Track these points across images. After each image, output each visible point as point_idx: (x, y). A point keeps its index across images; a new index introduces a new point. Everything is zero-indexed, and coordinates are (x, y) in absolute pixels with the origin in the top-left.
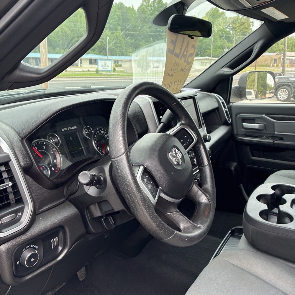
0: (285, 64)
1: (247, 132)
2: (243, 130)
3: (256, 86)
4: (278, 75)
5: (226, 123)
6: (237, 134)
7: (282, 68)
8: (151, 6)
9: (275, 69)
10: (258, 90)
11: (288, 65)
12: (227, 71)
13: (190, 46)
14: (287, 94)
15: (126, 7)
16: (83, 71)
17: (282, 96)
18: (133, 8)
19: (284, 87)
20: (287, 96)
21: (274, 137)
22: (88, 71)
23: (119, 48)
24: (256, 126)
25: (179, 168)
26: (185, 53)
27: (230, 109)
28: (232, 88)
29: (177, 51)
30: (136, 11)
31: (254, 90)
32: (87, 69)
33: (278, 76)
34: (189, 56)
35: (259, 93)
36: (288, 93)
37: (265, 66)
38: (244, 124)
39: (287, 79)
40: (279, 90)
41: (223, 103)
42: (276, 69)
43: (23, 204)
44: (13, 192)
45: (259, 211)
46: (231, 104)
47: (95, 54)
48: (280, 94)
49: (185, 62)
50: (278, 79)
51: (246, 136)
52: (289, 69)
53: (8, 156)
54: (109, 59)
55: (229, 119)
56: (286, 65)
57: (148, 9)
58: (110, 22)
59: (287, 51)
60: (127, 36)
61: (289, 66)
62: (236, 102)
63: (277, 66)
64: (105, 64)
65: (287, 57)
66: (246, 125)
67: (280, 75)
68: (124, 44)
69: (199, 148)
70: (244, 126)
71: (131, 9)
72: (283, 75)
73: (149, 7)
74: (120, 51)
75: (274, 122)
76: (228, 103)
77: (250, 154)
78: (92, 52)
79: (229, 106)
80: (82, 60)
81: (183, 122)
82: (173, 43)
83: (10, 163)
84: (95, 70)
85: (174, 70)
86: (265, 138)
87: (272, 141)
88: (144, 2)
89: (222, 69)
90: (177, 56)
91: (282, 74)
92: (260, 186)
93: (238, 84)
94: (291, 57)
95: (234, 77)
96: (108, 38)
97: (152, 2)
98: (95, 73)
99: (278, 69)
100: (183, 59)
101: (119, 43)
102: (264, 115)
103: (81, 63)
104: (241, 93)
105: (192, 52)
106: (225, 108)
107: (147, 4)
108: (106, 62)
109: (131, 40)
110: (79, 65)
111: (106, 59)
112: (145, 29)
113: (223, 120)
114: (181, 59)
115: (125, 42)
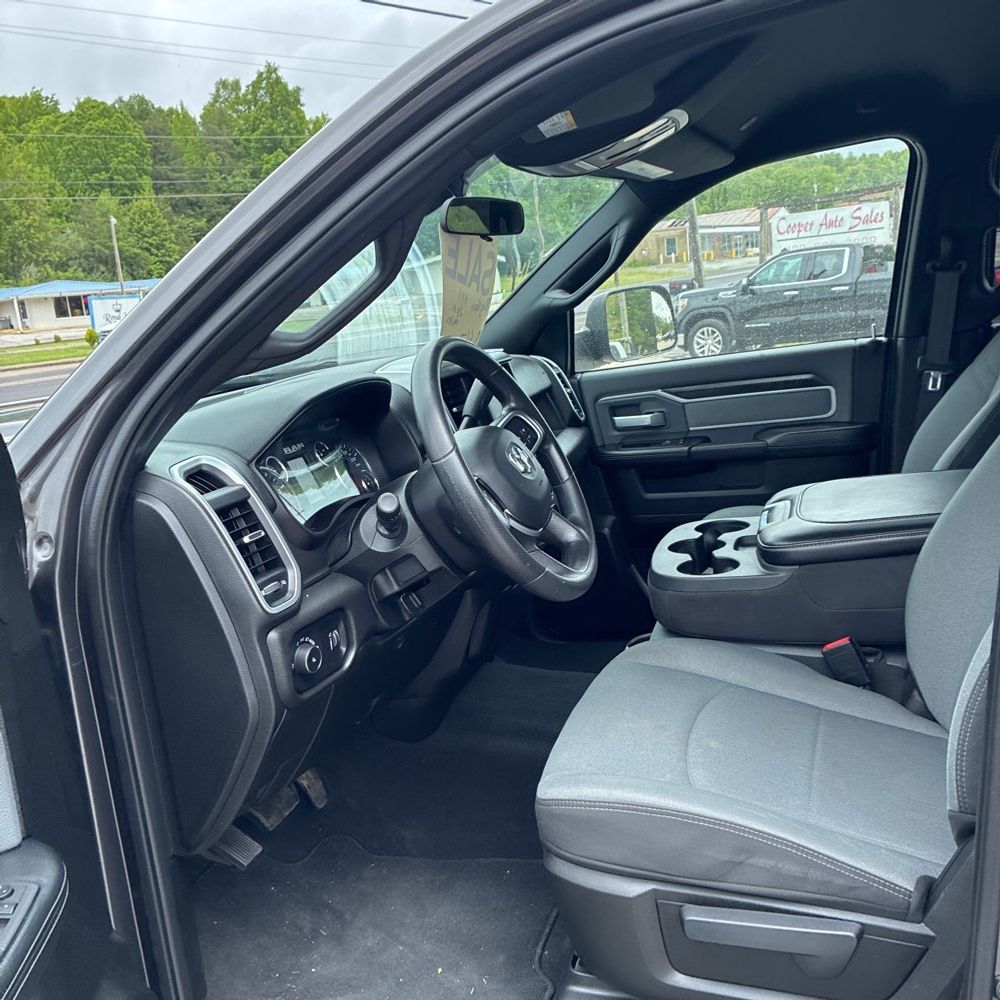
0: (700, 254)
1: (627, 437)
2: (616, 433)
3: (626, 326)
4: (684, 287)
5: (574, 423)
6: (604, 446)
7: (692, 264)
8: (248, 103)
9: (675, 270)
10: (633, 338)
11: (709, 255)
12: (559, 297)
13: (485, 256)
14: (719, 342)
15: (160, 110)
16: (38, 343)
17: (706, 348)
18: (185, 114)
19: (706, 321)
20: (720, 347)
21: (689, 439)
22: (57, 340)
23: (155, 251)
24: (645, 419)
25: (528, 477)
26: (476, 273)
27: (578, 387)
28: (576, 337)
29: (461, 270)
30: (198, 120)
31: (622, 342)
32: (51, 335)
33: (684, 291)
34: (484, 277)
35: (640, 347)
36: (720, 338)
37: (643, 265)
38: (616, 418)
39: (711, 297)
40: (696, 333)
41: (559, 375)
42: (678, 270)
43: (284, 566)
44: (260, 552)
45: (677, 565)
46: (579, 376)
47: (68, 279)
48: (698, 344)
49: (478, 290)
50: (686, 300)
51: (625, 446)
52: (715, 266)
53: (244, 489)
54: (127, 293)
55: (580, 412)
56: (704, 253)
57: (236, 111)
58: (111, 165)
59: (700, 213)
60: (176, 207)
61: (712, 258)
62: (590, 371)
63: (677, 260)
64: (118, 311)
65: (701, 231)
66: (621, 420)
67: (691, 286)
68: (173, 235)
69: (548, 451)
70: (618, 425)
71: (180, 117)
72: (700, 286)
73: (237, 104)
74: (161, 262)
75: (684, 404)
76: (572, 373)
77: (640, 488)
78: (61, 274)
79: (574, 380)
80: (26, 303)
81: (513, 405)
82: (453, 253)
83: (249, 501)
84: (83, 333)
85: (459, 311)
86: (668, 445)
87: (686, 448)
88: (221, 90)
89: (548, 294)
90: (462, 279)
91: (697, 285)
92: (673, 531)
93: (587, 325)
94: (715, 227)
95: (576, 310)
96: (113, 220)
97: (248, 86)
98: (86, 344)
99: (683, 270)
100: (474, 285)
101: (153, 234)
102: (659, 392)
103: (24, 315)
104: (599, 348)
105: (489, 267)
106: (566, 386)
107: (233, 96)
108: (119, 301)
109: (193, 220)
110: (17, 321)
111: (117, 293)
112: (237, 179)
113: (567, 416)
114: (470, 285)
115: (175, 227)
